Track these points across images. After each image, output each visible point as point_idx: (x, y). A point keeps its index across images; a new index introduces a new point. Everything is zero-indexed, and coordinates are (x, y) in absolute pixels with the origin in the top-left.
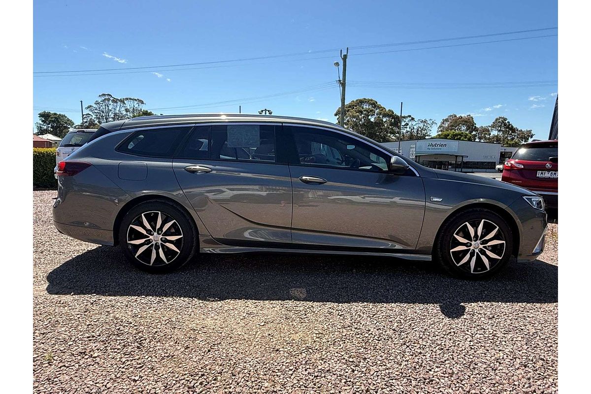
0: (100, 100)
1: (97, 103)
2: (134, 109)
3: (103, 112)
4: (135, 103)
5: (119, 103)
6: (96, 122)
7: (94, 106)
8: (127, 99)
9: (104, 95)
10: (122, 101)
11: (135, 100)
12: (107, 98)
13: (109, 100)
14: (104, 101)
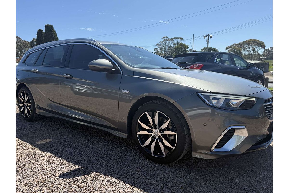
0: (162, 40)
1: (161, 42)
2: (177, 43)
3: (163, 46)
4: (179, 40)
5: (171, 41)
6: (160, 52)
7: (160, 44)
8: (174, 38)
9: (164, 37)
10: (172, 40)
11: (179, 38)
12: (166, 39)
13: (166, 40)
14: (164, 41)
